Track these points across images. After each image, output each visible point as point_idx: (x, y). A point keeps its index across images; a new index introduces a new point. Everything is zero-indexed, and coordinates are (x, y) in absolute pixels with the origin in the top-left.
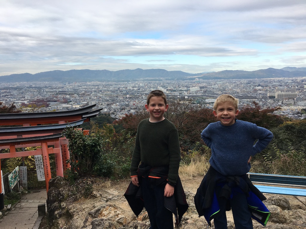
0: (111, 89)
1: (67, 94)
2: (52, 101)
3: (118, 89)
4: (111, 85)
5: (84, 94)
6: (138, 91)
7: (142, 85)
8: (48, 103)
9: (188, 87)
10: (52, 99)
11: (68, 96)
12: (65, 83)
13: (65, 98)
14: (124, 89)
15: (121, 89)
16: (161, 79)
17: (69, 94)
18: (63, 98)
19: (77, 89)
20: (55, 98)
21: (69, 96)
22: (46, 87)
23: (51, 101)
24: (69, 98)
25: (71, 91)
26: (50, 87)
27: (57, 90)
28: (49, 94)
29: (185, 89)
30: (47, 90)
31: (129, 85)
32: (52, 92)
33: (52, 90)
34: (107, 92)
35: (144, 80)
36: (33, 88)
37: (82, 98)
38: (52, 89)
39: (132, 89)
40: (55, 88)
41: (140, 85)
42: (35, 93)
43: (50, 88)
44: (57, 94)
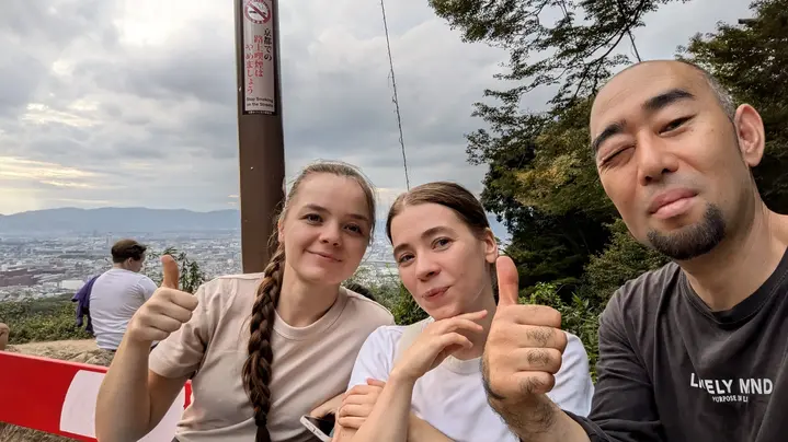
1: (86, 257)
2: (47, 272)
3: (209, 247)
8: (35, 276)
10: (49, 267)
11: (89, 262)
12: (84, 235)
13: (80, 266)
14: (221, 247)
15: (214, 247)
17: (91, 258)
18: (77, 265)
20: (56, 266)
22: (36, 242)
23: (44, 272)
24: (90, 265)
25: (98, 252)
26: (47, 241)
27: (65, 250)
28: (43, 257)
30: (37, 249)
32: (51, 253)
33: (50, 250)
38: (52, 246)
40: (58, 246)
43: (47, 245)
44: (62, 257)
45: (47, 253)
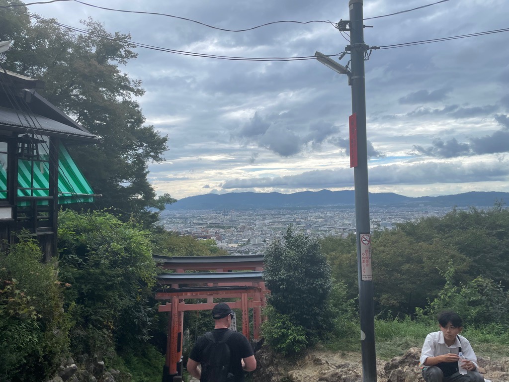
0: (282, 220)
1: (220, 227)
2: (201, 237)
3: (293, 220)
4: (283, 215)
5: (244, 228)
6: (325, 224)
7: (330, 215)
10: (201, 234)
12: (219, 212)
13: (218, 233)
14: (302, 220)
15: (297, 220)
17: (224, 228)
18: (216, 233)
19: (235, 220)
20: (205, 233)
21: (223, 230)
23: (199, 237)
24: (223, 233)
25: (226, 223)
26: (199, 217)
27: (209, 222)
28: (197, 226)
30: (194, 221)
31: (310, 214)
32: (201, 224)
33: (201, 222)
34: (277, 225)
35: (333, 208)
36: (176, 218)
37: (241, 233)
38: (202, 219)
39: (314, 220)
40: (205, 219)
41: (327, 214)
42: (179, 225)
43: (199, 219)
44: (207, 227)
45: (200, 224)
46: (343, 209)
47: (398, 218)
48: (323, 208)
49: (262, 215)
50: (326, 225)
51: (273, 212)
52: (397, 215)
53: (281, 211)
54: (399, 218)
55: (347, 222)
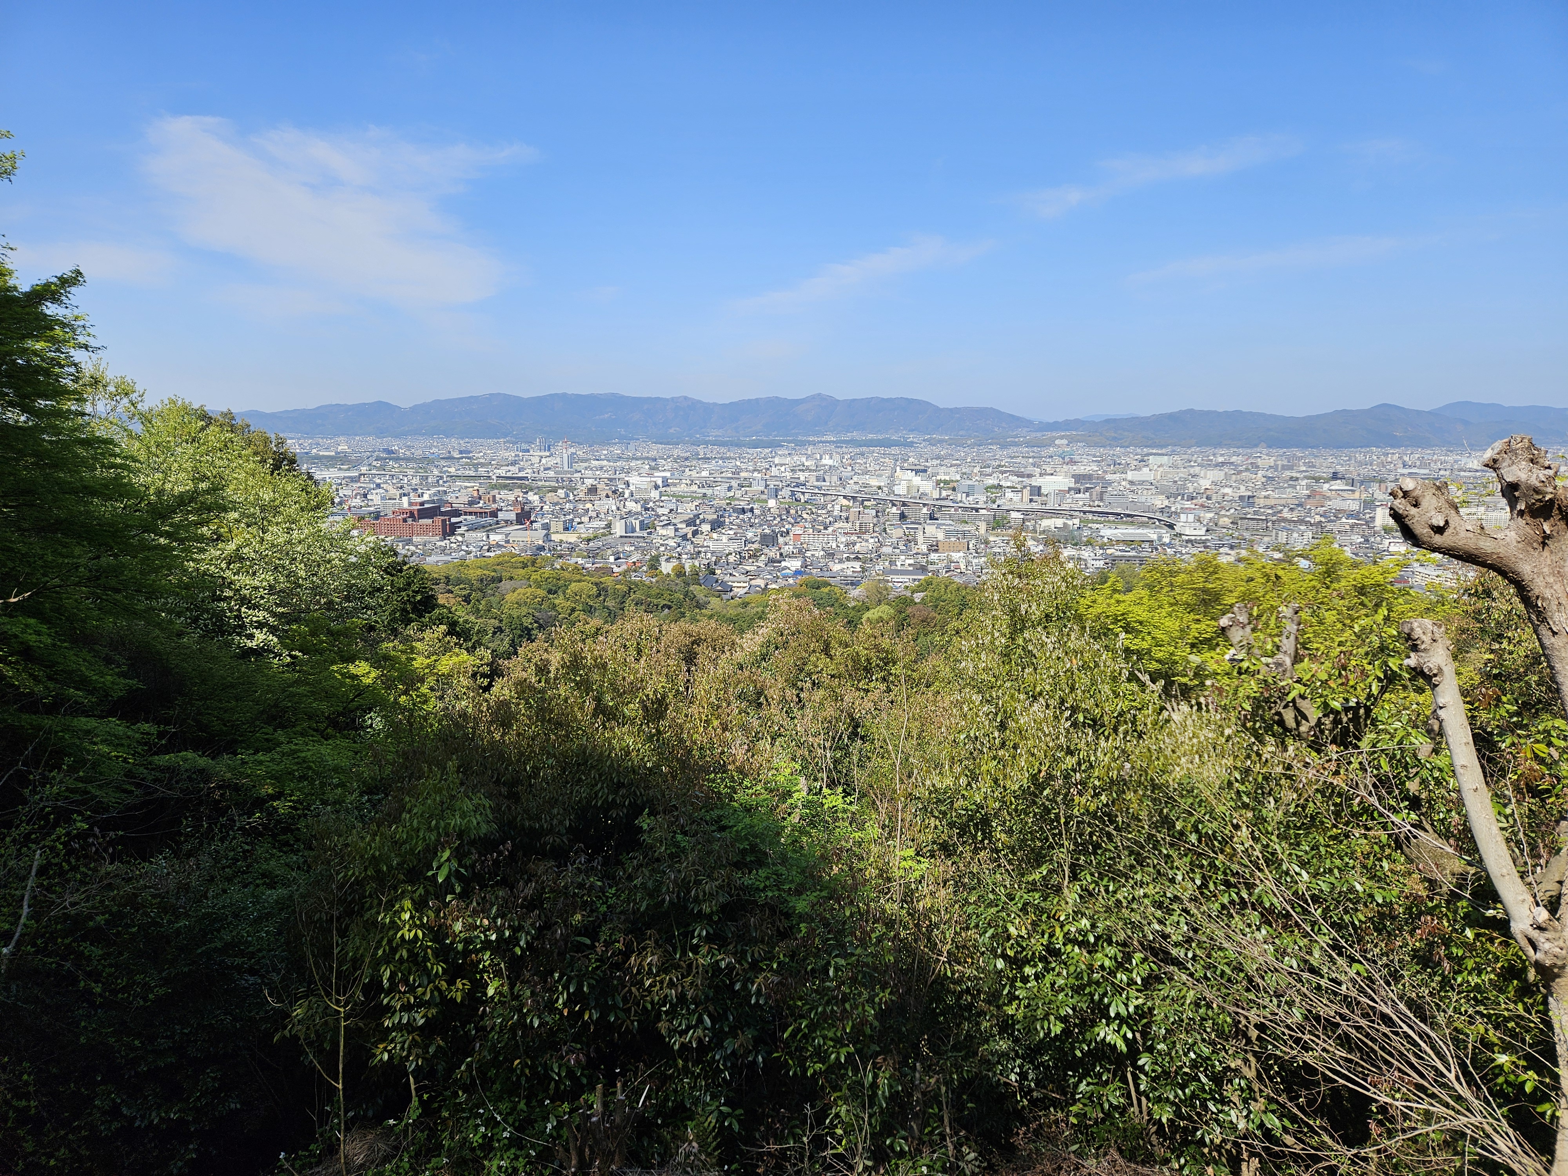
1: (529, 488)
3: (733, 473)
4: (706, 459)
5: (596, 491)
6: (815, 486)
7: (830, 462)
8: (454, 520)
9: (1022, 476)
10: (473, 504)
12: (524, 447)
13: (523, 505)
15: (743, 474)
16: (911, 438)
17: (538, 490)
19: (571, 469)
21: (536, 497)
25: (546, 479)
26: (466, 457)
27: (494, 474)
28: (462, 485)
29: (1009, 484)
30: (452, 470)
31: (777, 460)
32: (473, 478)
33: (473, 473)
35: (838, 444)
36: (397, 460)
38: (475, 466)
39: (789, 475)
40: (483, 465)
41: (824, 462)
42: (406, 480)
43: (466, 464)
44: (491, 486)
45: (468, 479)
46: (865, 449)
47: (1003, 473)
48: (814, 444)
49: (647, 458)
50: (820, 488)
51: (676, 453)
52: (999, 466)
53: (701, 450)
54: (1005, 472)
55: (874, 482)
